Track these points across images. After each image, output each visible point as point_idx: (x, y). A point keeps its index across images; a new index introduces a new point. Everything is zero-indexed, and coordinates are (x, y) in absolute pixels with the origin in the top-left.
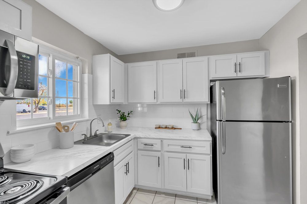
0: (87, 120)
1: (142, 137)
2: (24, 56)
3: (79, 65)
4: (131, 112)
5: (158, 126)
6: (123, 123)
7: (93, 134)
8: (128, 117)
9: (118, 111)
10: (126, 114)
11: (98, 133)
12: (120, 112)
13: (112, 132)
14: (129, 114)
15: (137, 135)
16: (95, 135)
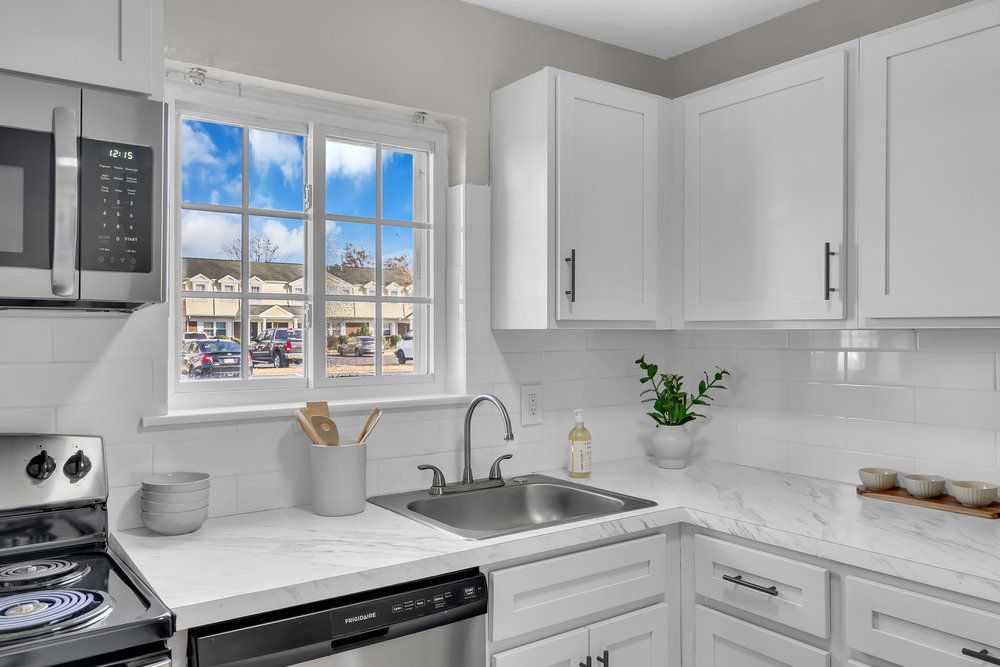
0: (458, 405)
1: (716, 526)
2: (115, 154)
3: (434, 150)
4: (718, 377)
5: (874, 481)
6: (672, 437)
7: (481, 473)
8: (696, 402)
9: (644, 366)
10: (689, 388)
11: (508, 471)
12: (652, 374)
13: (586, 475)
14: (702, 388)
15: (690, 512)
16: (491, 479)
